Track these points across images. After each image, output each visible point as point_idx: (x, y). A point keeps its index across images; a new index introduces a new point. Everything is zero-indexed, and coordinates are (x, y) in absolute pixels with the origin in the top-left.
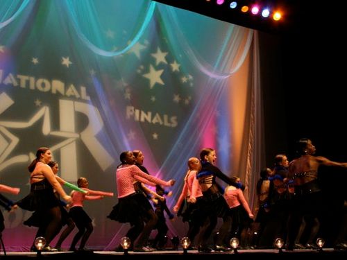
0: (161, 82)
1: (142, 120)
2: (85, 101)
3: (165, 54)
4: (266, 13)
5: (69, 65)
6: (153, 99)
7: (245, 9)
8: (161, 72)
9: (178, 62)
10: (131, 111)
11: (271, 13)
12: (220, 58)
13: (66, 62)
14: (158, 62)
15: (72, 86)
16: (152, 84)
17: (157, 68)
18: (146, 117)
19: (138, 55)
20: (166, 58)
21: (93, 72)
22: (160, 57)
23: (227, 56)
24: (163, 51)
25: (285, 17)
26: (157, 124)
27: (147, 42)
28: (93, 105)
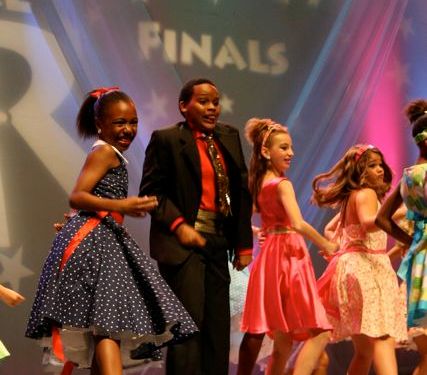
1: (187, 58)
2: (16, 16)
10: (152, 35)
18: (195, 49)
26: (230, 68)
28: (42, 25)
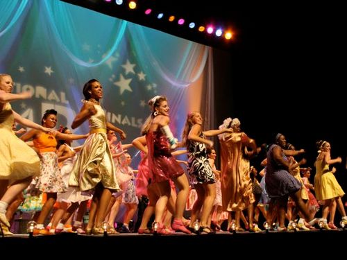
0: (129, 89)
2: (64, 105)
3: (133, 66)
4: (219, 33)
5: (51, 73)
6: (123, 103)
7: (201, 29)
8: (129, 81)
9: (144, 73)
11: (223, 33)
12: (180, 70)
13: (48, 71)
14: (127, 72)
15: (53, 92)
16: (122, 91)
17: (126, 77)
18: (116, 119)
19: (110, 66)
20: (135, 69)
21: (71, 80)
22: (129, 68)
23: (187, 68)
24: (132, 63)
25: (235, 36)
26: (126, 125)
27: (118, 55)
28: (71, 108)
